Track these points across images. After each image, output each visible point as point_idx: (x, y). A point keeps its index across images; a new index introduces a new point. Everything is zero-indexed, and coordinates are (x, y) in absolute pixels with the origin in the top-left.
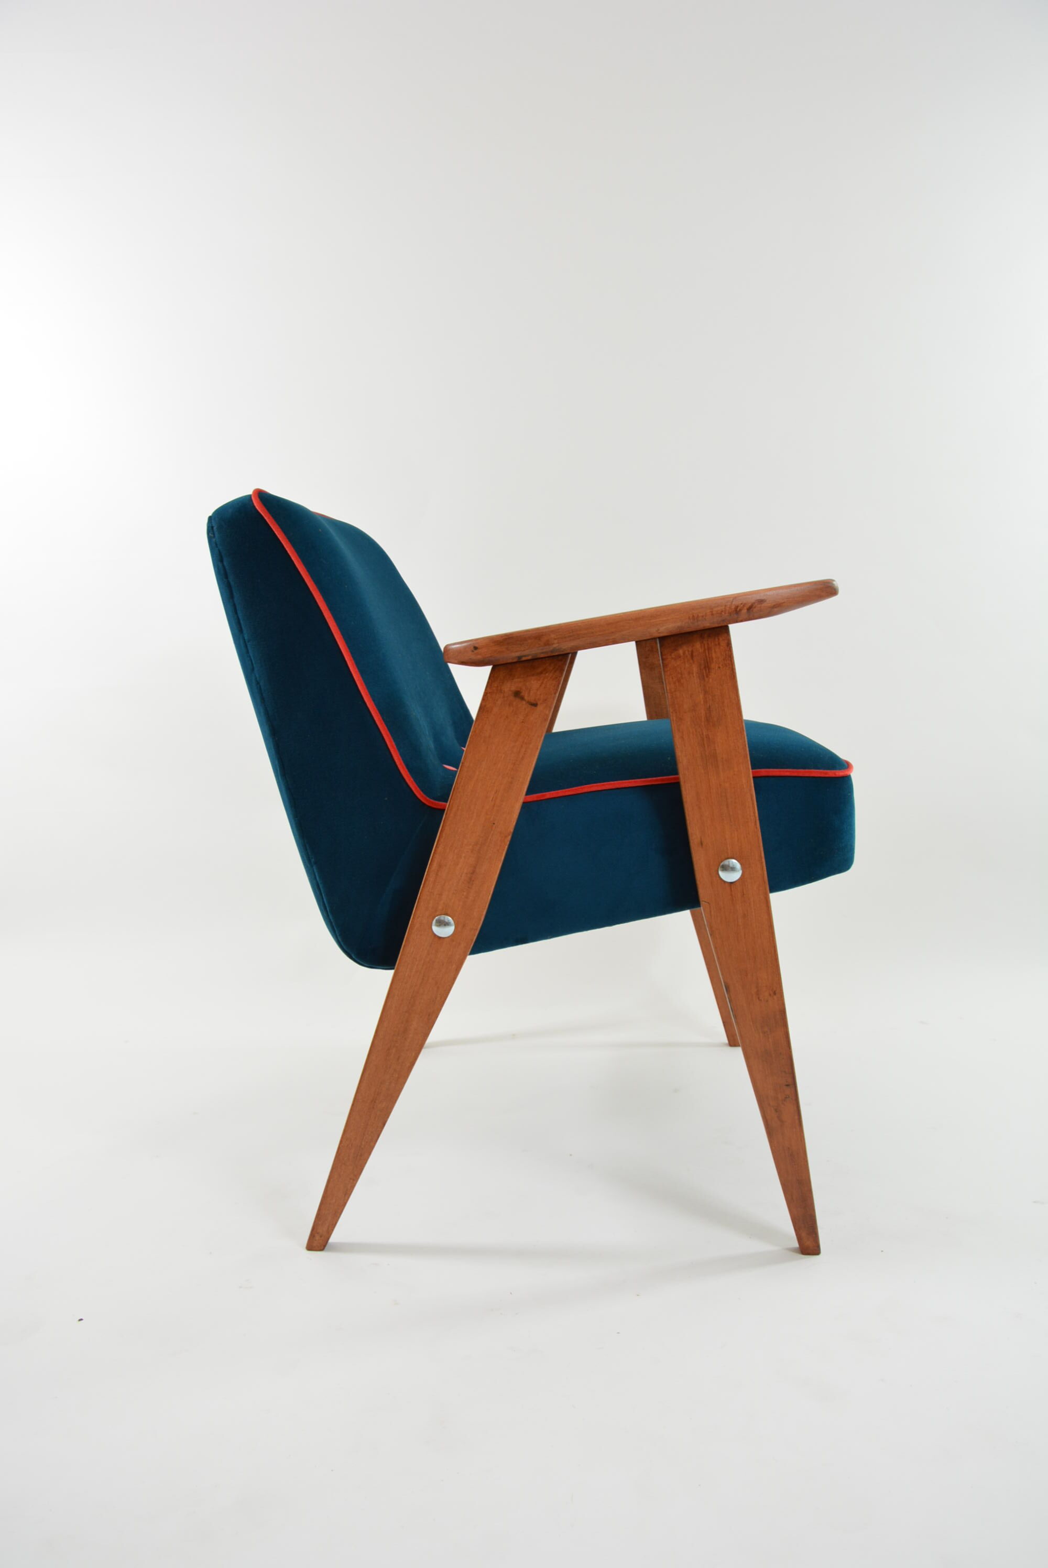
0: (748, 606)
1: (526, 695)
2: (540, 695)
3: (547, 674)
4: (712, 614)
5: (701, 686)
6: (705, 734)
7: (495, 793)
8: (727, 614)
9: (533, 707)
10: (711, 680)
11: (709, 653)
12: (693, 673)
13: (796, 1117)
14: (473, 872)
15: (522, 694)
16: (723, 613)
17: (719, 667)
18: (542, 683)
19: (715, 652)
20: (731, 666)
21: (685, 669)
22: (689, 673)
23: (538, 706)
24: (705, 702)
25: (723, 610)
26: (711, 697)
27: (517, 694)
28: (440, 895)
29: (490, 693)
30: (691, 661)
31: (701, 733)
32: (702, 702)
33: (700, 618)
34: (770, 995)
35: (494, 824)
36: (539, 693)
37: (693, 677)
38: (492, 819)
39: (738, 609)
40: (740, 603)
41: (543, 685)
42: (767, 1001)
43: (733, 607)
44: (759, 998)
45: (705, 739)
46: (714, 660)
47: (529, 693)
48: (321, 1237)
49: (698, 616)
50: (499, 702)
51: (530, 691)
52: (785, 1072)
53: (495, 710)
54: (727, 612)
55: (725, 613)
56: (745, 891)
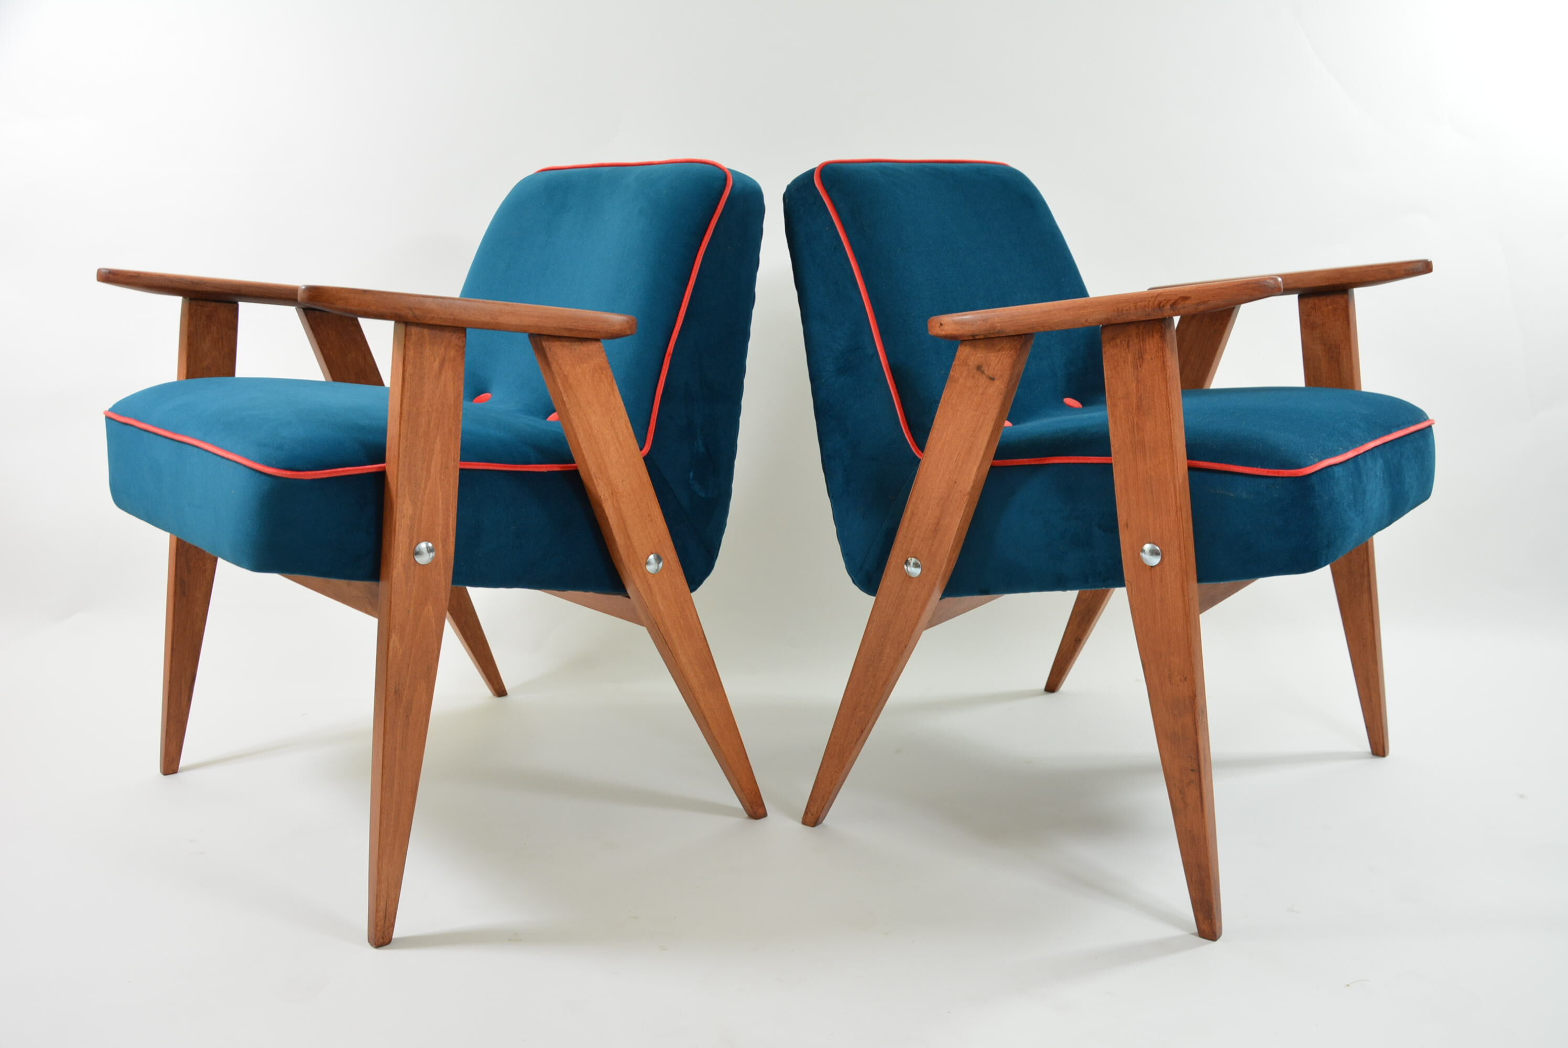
0: (1171, 302)
1: (986, 369)
2: (998, 370)
3: (1004, 352)
4: (1136, 309)
5: (1134, 375)
6: (1135, 421)
7: (958, 455)
8: (1150, 309)
9: (991, 381)
10: (1143, 370)
11: (1143, 344)
12: (1128, 362)
13: (1199, 803)
14: (938, 524)
15: (983, 369)
16: (1146, 308)
17: (1152, 359)
18: (1000, 360)
19: (1149, 343)
20: (1162, 359)
21: (1121, 357)
22: (1124, 362)
23: (996, 381)
24: (1138, 390)
25: (1147, 305)
26: (1142, 387)
27: (979, 368)
28: (912, 540)
29: (958, 365)
30: (1127, 350)
31: (1132, 420)
32: (1135, 391)
33: (1124, 312)
34: (1181, 680)
35: (956, 482)
36: (996, 369)
37: (1128, 365)
38: (954, 479)
39: (1161, 305)
40: (1164, 299)
41: (1001, 362)
42: (1178, 686)
43: (1156, 303)
44: (1170, 681)
45: (1135, 427)
46: (1148, 351)
47: (989, 368)
48: (812, 815)
49: (1122, 310)
50: (964, 374)
51: (989, 366)
52: (1191, 757)
53: (961, 380)
54: (1150, 307)
55: (1148, 308)
56: (1163, 576)
